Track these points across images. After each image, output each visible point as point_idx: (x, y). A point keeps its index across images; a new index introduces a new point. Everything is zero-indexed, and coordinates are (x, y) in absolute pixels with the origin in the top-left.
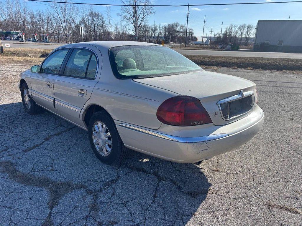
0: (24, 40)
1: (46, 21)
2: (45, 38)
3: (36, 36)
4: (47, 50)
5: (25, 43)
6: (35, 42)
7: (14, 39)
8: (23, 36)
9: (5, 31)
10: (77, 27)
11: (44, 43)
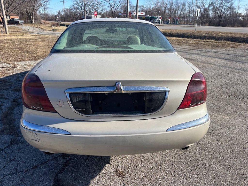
0: (161, 23)
1: (181, 7)
2: (176, 21)
3: (169, 19)
4: (168, 30)
5: (161, 25)
6: (168, 24)
7: (155, 22)
8: (161, 19)
9: (150, 16)
10: (206, 10)
11: (174, 25)
